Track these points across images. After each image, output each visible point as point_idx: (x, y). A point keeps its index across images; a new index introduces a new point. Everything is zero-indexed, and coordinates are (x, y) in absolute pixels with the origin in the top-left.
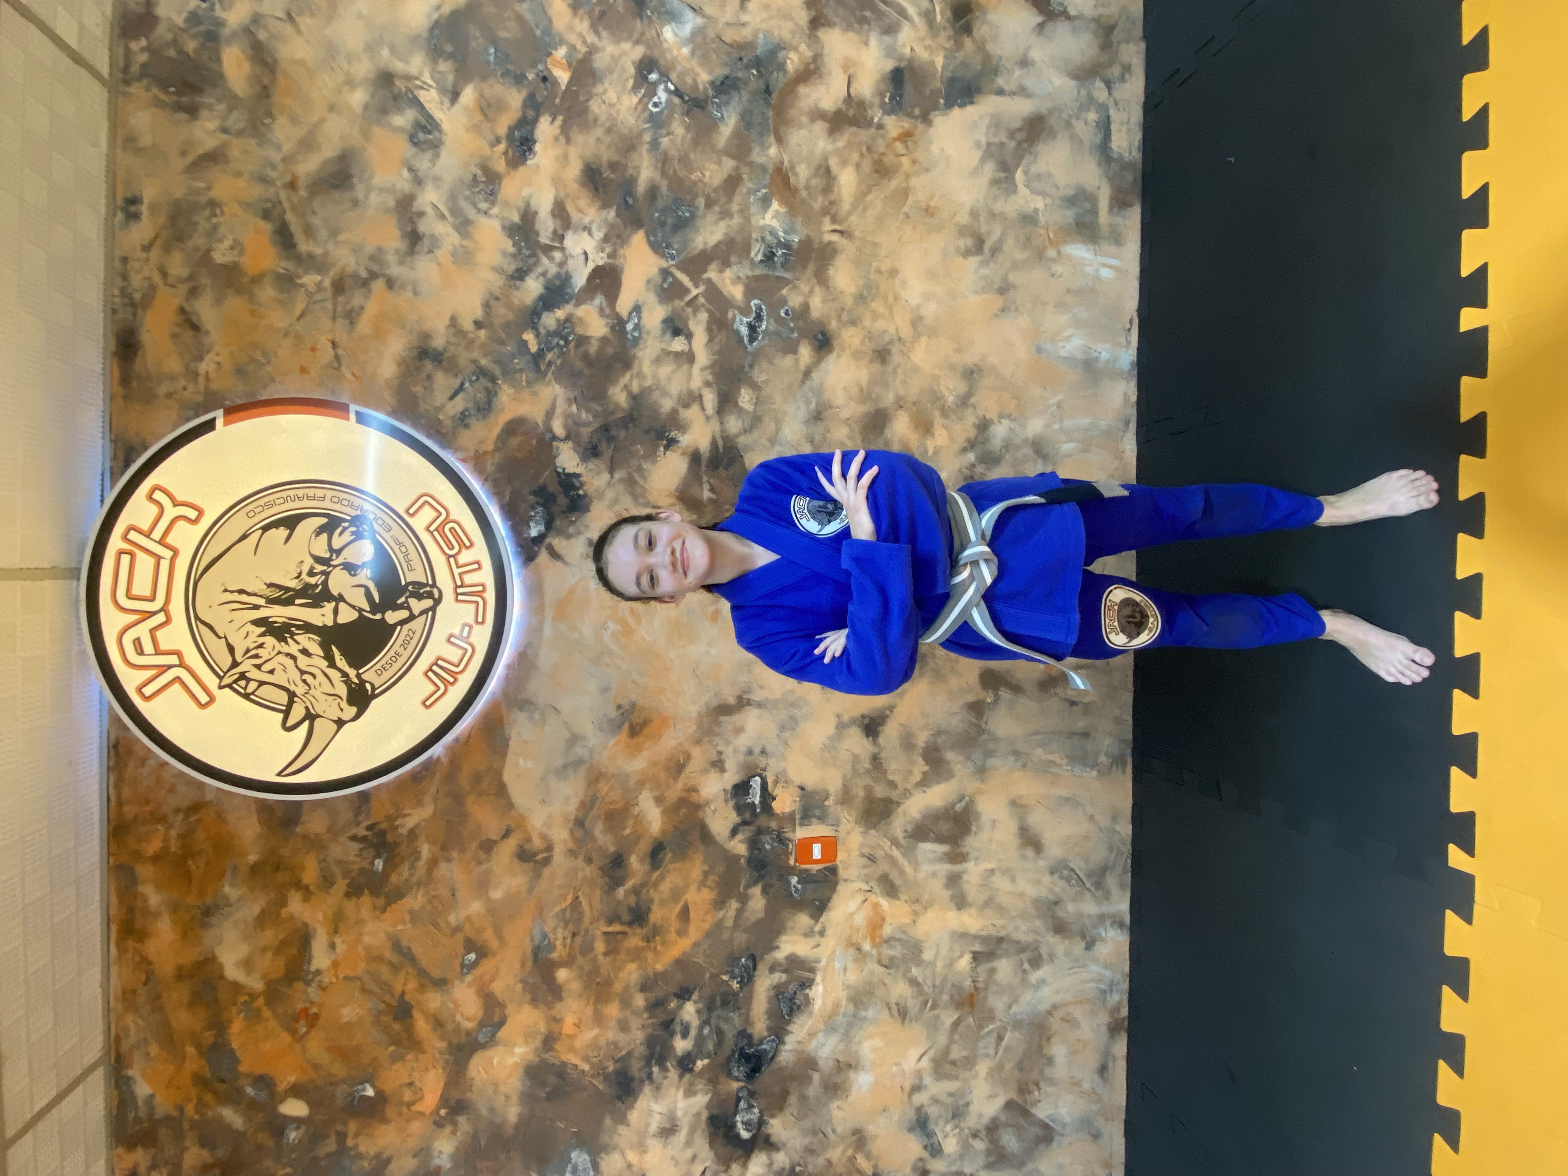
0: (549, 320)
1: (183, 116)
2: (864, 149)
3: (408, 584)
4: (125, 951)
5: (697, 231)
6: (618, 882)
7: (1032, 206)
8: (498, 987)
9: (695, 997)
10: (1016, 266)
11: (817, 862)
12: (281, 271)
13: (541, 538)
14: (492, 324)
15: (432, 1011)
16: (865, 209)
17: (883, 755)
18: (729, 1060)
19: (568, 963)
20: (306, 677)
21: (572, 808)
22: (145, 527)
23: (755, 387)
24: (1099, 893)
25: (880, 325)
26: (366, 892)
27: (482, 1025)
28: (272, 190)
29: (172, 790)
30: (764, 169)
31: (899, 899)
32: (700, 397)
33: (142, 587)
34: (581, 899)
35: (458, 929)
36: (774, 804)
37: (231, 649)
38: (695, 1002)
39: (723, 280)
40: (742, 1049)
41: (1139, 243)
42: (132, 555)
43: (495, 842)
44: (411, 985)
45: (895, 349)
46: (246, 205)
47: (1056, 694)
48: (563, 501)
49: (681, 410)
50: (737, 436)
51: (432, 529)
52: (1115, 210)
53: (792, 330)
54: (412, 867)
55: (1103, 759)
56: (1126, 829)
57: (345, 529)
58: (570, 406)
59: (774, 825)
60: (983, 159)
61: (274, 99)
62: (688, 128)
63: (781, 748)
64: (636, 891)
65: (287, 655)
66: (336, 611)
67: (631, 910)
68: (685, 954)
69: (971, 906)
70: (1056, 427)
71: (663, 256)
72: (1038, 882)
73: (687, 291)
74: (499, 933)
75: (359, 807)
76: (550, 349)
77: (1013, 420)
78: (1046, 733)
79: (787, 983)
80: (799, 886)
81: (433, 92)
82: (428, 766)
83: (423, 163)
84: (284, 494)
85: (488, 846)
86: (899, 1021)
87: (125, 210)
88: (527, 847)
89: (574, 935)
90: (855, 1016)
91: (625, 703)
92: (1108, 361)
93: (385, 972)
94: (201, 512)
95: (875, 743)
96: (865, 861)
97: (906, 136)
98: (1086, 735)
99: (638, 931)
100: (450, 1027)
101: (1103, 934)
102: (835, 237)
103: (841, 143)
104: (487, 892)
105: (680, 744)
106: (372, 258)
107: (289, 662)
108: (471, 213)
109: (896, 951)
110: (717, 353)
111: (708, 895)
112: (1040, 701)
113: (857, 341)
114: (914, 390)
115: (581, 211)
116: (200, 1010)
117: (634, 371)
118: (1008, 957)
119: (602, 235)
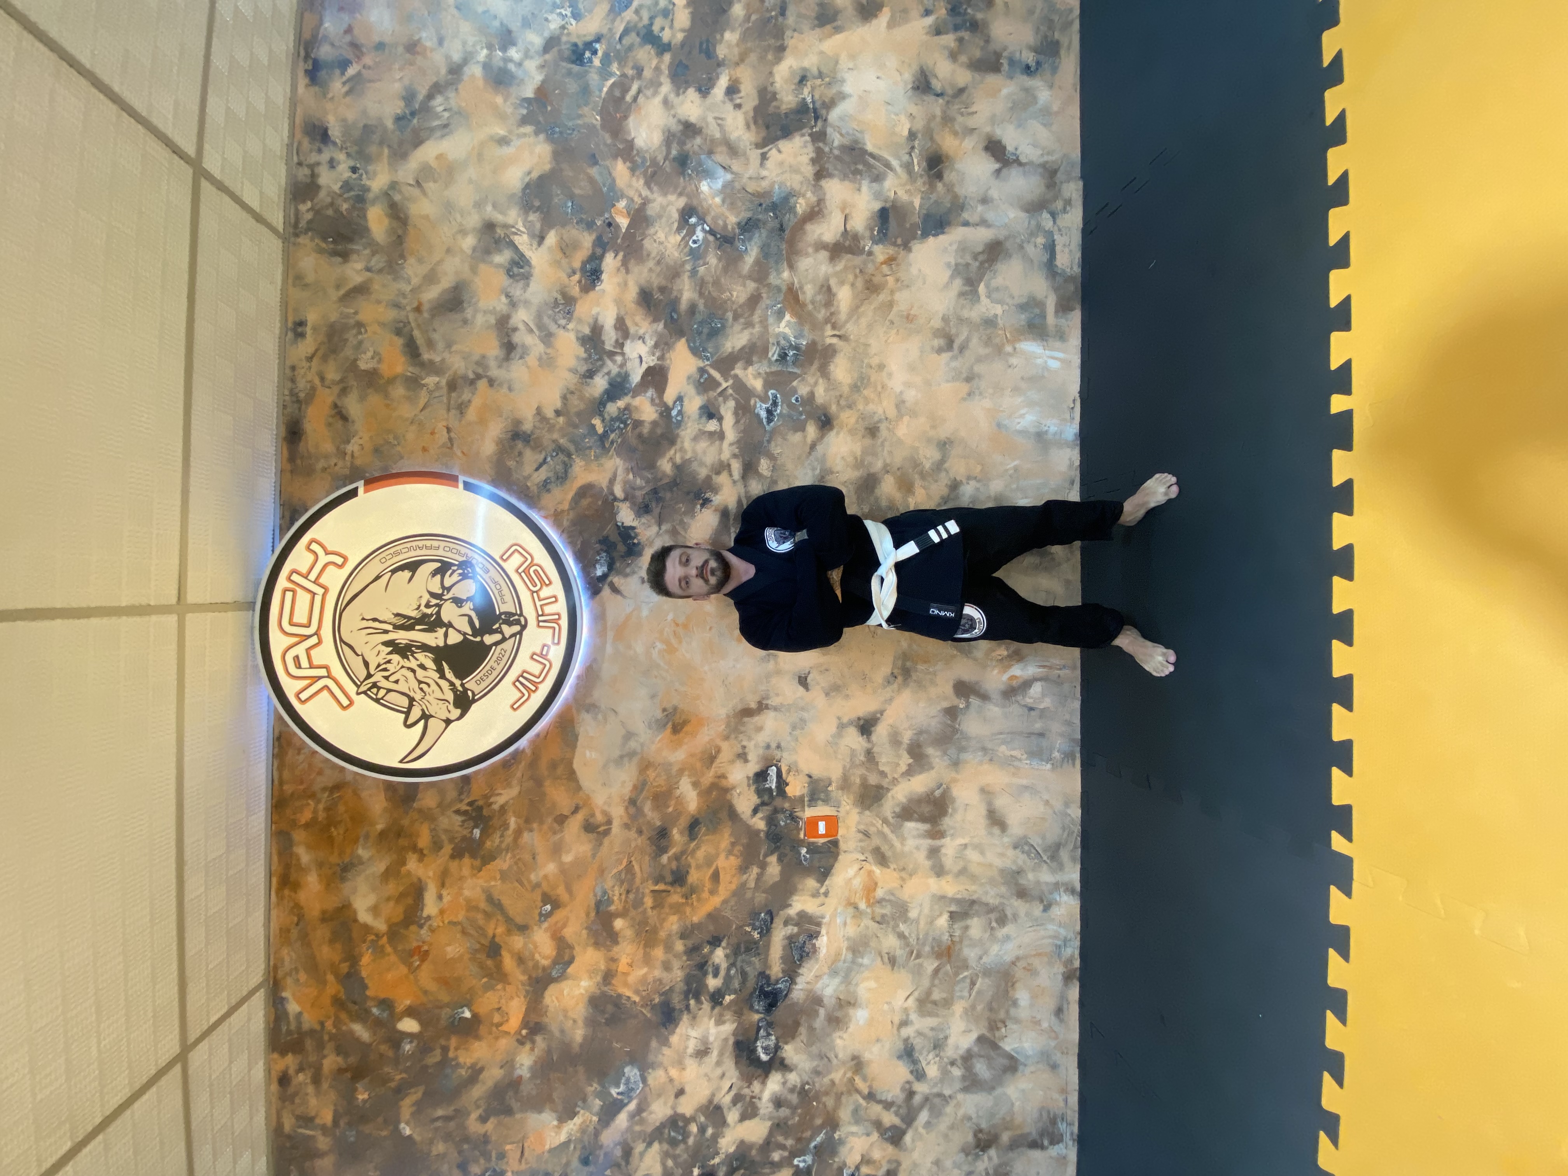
0: (612, 409)
1: (339, 259)
2: (858, 271)
3: (501, 614)
4: (283, 898)
5: (727, 337)
6: (662, 850)
7: (993, 312)
8: (569, 933)
9: (724, 944)
10: (979, 360)
11: (822, 836)
12: (409, 374)
13: (605, 576)
14: (568, 412)
15: (516, 951)
16: (858, 318)
17: (875, 750)
18: (751, 994)
19: (623, 914)
20: (423, 686)
21: (627, 790)
22: (304, 571)
23: (772, 457)
24: (1054, 865)
25: (871, 407)
26: (467, 855)
27: (555, 962)
28: (403, 313)
29: (320, 773)
30: (778, 289)
31: (888, 867)
32: (729, 465)
33: (301, 616)
34: (634, 863)
35: (538, 885)
36: (788, 789)
37: (366, 664)
38: (724, 948)
39: (747, 375)
40: (762, 986)
41: (1080, 340)
42: (294, 592)
43: (566, 817)
44: (500, 930)
45: (883, 427)
46: (384, 325)
47: (1017, 701)
48: (621, 548)
49: (714, 477)
52: (1060, 314)
53: (801, 414)
54: (502, 836)
55: (1056, 754)
56: (1076, 812)
57: (454, 571)
58: (627, 474)
59: (787, 805)
60: (952, 277)
61: (406, 245)
62: (720, 259)
63: (793, 744)
64: (677, 858)
65: (409, 668)
66: (446, 635)
67: (673, 872)
68: (716, 909)
69: (947, 873)
70: (1014, 486)
71: (700, 357)
72: (1003, 855)
73: (719, 384)
74: (569, 889)
75: (463, 788)
76: (613, 431)
77: (979, 481)
78: (1009, 733)
79: (798, 935)
80: (808, 856)
81: (525, 237)
82: (515, 755)
83: (517, 291)
84: (408, 545)
85: (561, 820)
86: (889, 967)
87: (294, 330)
88: (591, 820)
89: (628, 892)
90: (853, 962)
91: (669, 706)
92: (1055, 434)
93: (480, 919)
94: (346, 559)
95: (869, 740)
96: (861, 836)
97: (890, 261)
98: (1041, 735)
99: (679, 890)
100: (530, 964)
101: (1058, 899)
102: (835, 341)
103: (840, 266)
104: (560, 856)
105: (712, 740)
106: (478, 363)
107: (410, 675)
108: (553, 328)
109: (887, 910)
110: (742, 432)
111: (734, 861)
112: (1004, 706)
113: (853, 420)
114: (898, 458)
115: (637, 325)
116: (338, 946)
117: (678, 446)
118: (979, 916)
119: (653, 343)
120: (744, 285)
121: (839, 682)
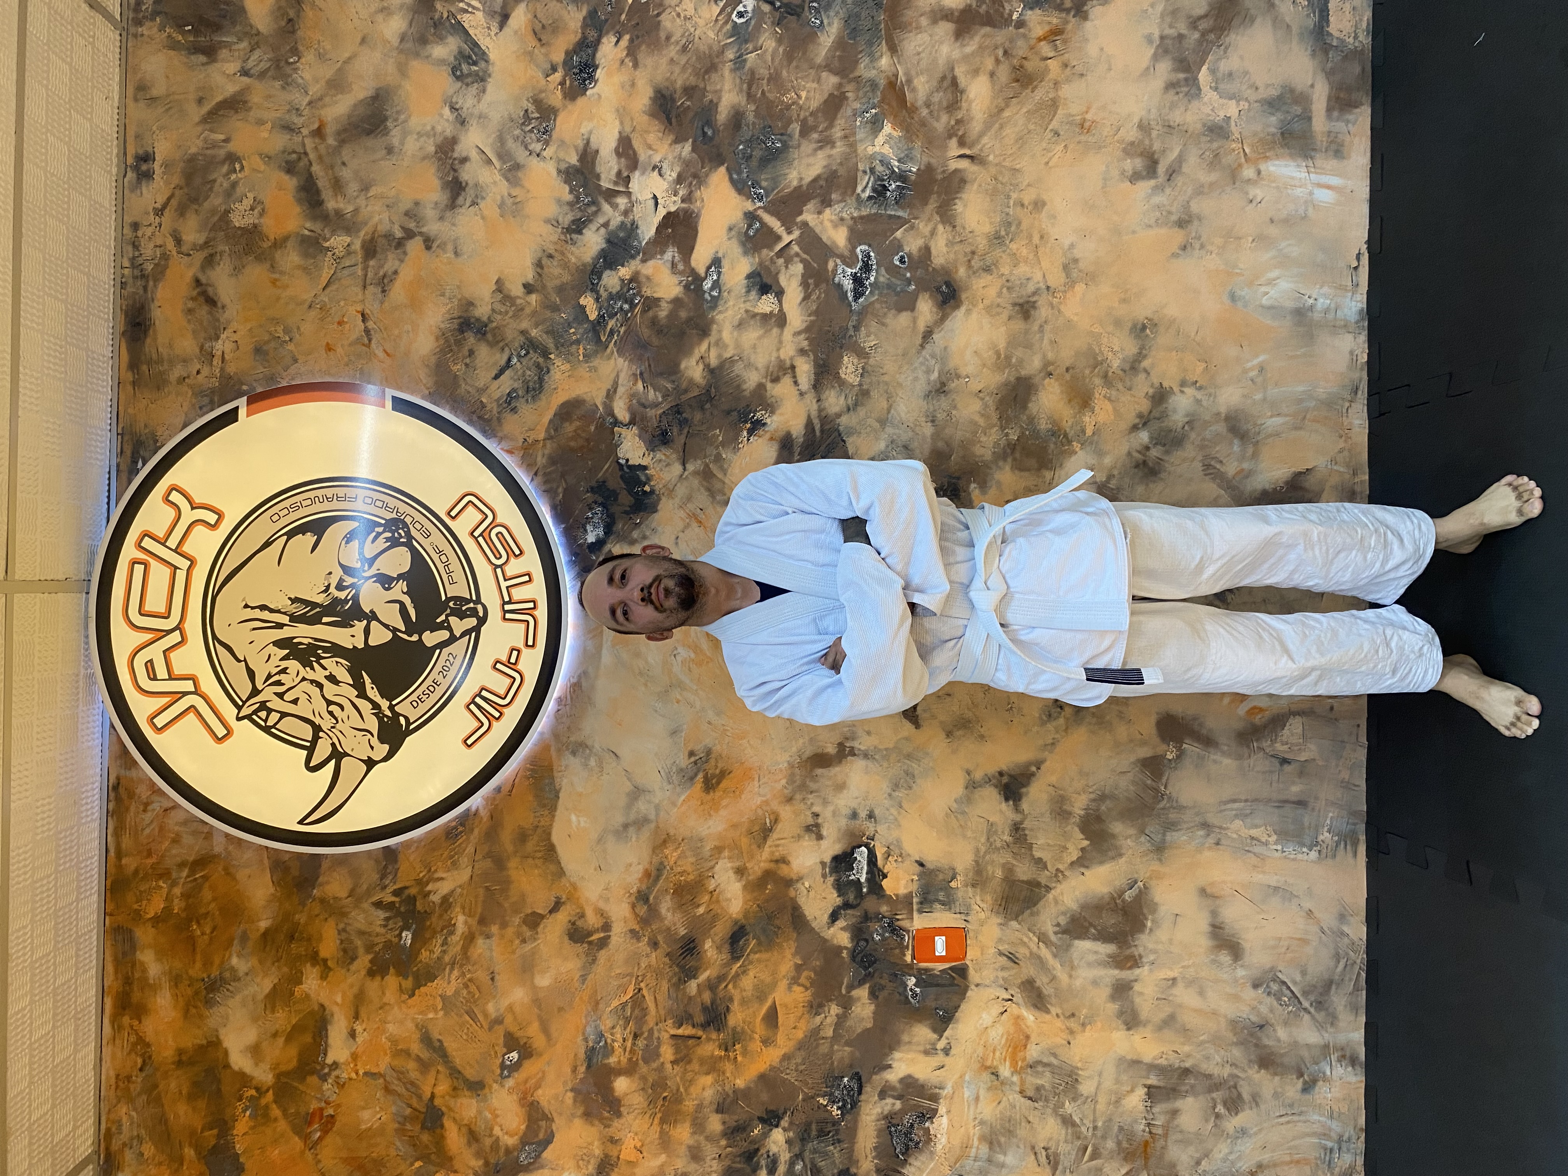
0: (611, 280)
1: (202, 58)
2: (1000, 53)
3: (448, 599)
4: (120, 1028)
5: (790, 164)
6: (690, 973)
7: (1222, 115)
8: (544, 1096)
9: (785, 1123)
10: (1200, 191)
11: (941, 959)
12: (306, 232)
13: (600, 544)
14: (544, 287)
15: (465, 1122)
16: (1001, 127)
17: (1027, 824)
19: (629, 1070)
20: (332, 708)
21: (634, 878)
22: (161, 534)
23: (861, 353)
24: (1320, 1016)
25: (1023, 270)
26: (392, 970)
27: (524, 1141)
28: (298, 139)
29: (176, 840)
30: (873, 85)
31: (1048, 1012)
32: (793, 367)
33: (156, 601)
34: (645, 992)
35: (499, 1021)
36: (885, 883)
37: (251, 674)
38: (785, 1130)
39: (821, 223)
41: (1369, 154)
42: (146, 565)
43: (542, 917)
44: (443, 1088)
45: (1042, 301)
46: (267, 158)
47: (1261, 749)
48: (626, 499)
49: (769, 385)
50: (839, 415)
51: (476, 534)
52: (1336, 114)
53: (909, 282)
54: (445, 943)
55: (1325, 836)
56: (1358, 931)
58: (635, 384)
59: (884, 909)
60: (1156, 58)
61: (299, 33)
62: (780, 41)
63: (894, 811)
64: (712, 986)
65: (312, 682)
66: (367, 632)
67: (705, 1009)
68: (772, 1068)
69: (1144, 1024)
70: (1258, 396)
71: (749, 196)
72: (1236, 998)
73: (779, 238)
74: (545, 1030)
75: (385, 867)
76: (612, 316)
77: (1199, 389)
78: (1246, 801)
79: (903, 1112)
80: (918, 990)
81: (480, 15)
82: (465, 820)
83: (467, 101)
84: (311, 494)
85: (534, 921)
86: (1048, 1171)
87: (136, 168)
88: (579, 923)
89: (636, 1036)
90: (989, 1161)
91: (699, 748)
92: (1326, 311)
93: (412, 1070)
94: (220, 516)
95: (1017, 809)
96: (1003, 960)
97: (1054, 34)
98: (1301, 803)
99: (714, 1036)
100: (488, 1142)
101: (1328, 1073)
102: (964, 164)
103: (971, 46)
104: (532, 977)
105: (767, 803)
106: (407, 214)
107: (315, 691)
108: (521, 155)
109: (1045, 1080)
110: (816, 313)
111: (801, 995)
112: (1239, 757)
113: (992, 292)
114: (1066, 355)
115: (650, 147)
116: (202, 1104)
117: (712, 339)
118: (1195, 1095)
119: (674, 175)
120: (819, 80)
121: (969, 715)
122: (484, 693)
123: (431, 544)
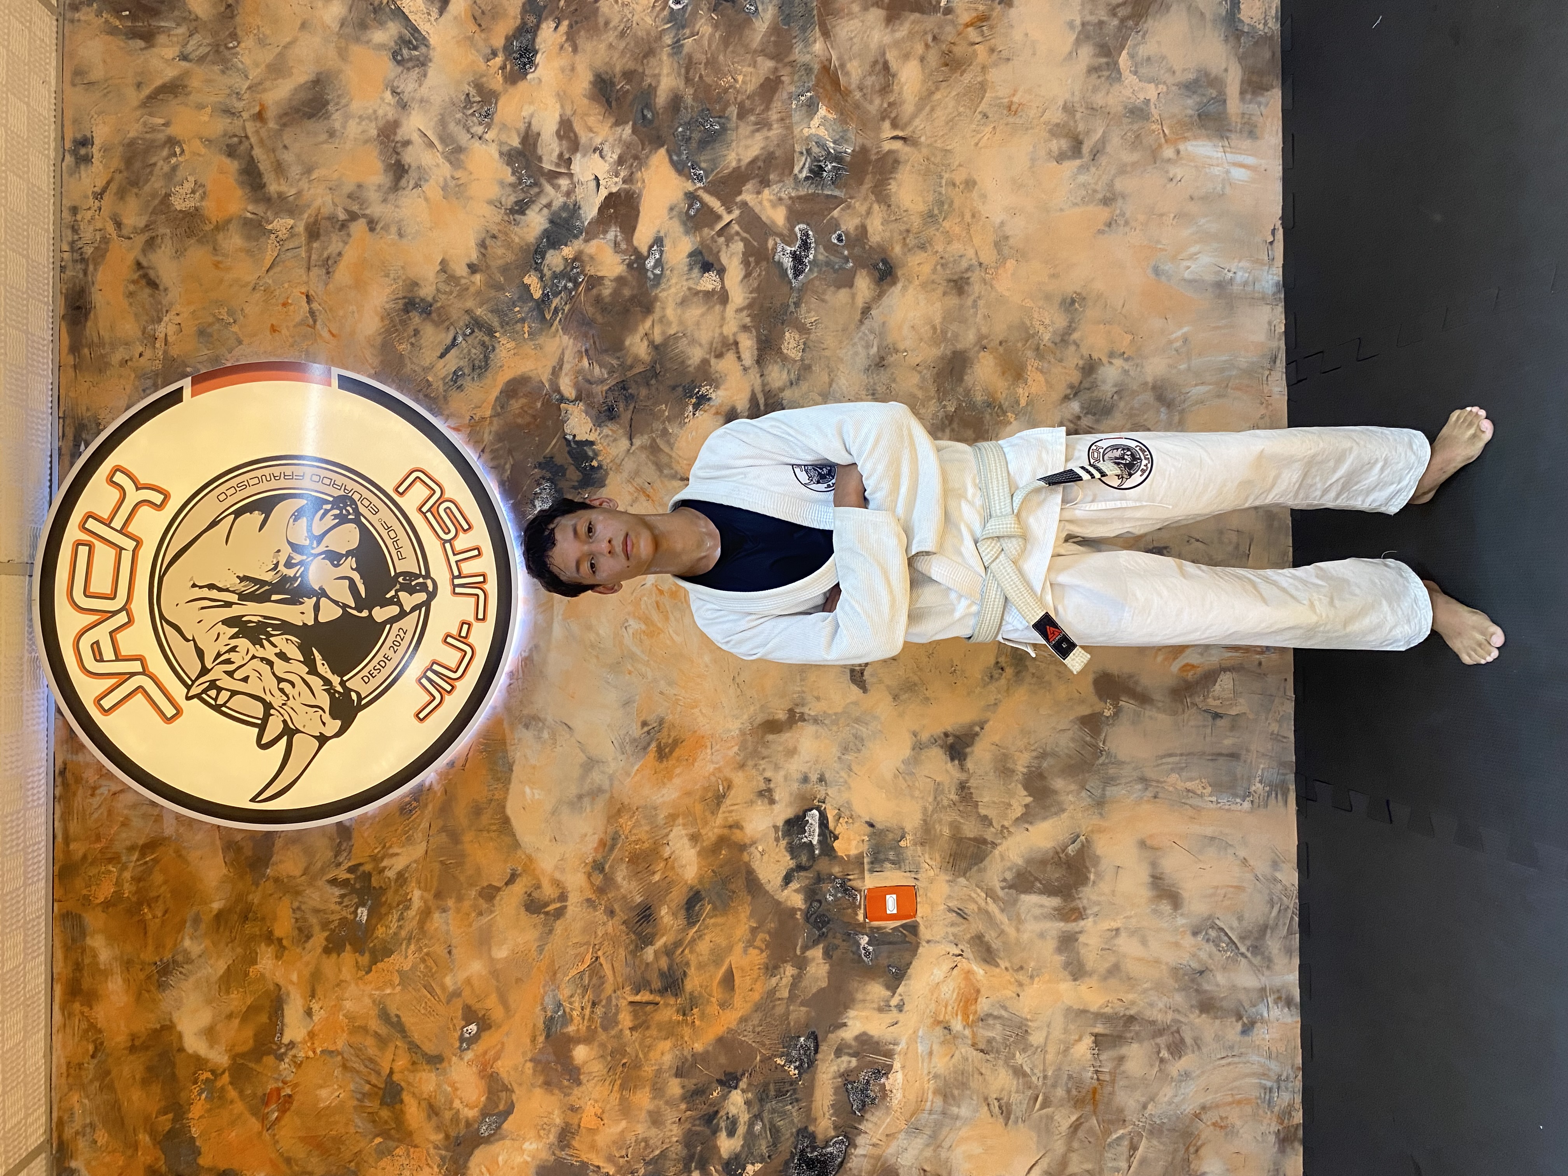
0: (555, 260)
1: (141, 44)
2: (930, 38)
3: (398, 575)
4: (71, 1015)
5: (729, 145)
6: (648, 940)
7: (1142, 96)
8: (504, 1067)
9: (743, 1084)
10: (1122, 170)
11: (892, 917)
12: (249, 215)
14: (488, 267)
15: (425, 1096)
16: (932, 110)
17: (972, 783)
18: (786, 1163)
19: (588, 1039)
20: (283, 685)
21: (589, 848)
22: (105, 515)
23: (802, 329)
24: (1257, 961)
25: (956, 247)
26: (348, 947)
27: (484, 1114)
28: (238, 123)
29: (124, 824)
30: (808, 69)
31: (997, 965)
32: (736, 343)
33: (101, 583)
34: (602, 960)
35: (457, 994)
36: (836, 845)
37: (200, 653)
38: (743, 1091)
39: (761, 203)
40: (803, 1151)
41: (1281, 135)
43: (498, 889)
44: (402, 1062)
45: (975, 277)
46: (209, 142)
47: (1194, 704)
48: (573, 474)
49: (713, 361)
50: (782, 390)
51: (424, 509)
52: (1248, 96)
53: (846, 260)
54: (401, 918)
55: (1257, 787)
56: (1290, 877)
57: (327, 512)
58: (580, 361)
59: (836, 870)
60: (1078, 42)
61: (238, 19)
62: (716, 26)
63: (843, 774)
64: (669, 952)
66: (317, 608)
67: (662, 974)
68: (730, 1030)
69: (1090, 974)
70: (1183, 367)
71: (689, 177)
72: (1177, 945)
73: (719, 218)
74: (504, 1001)
75: (340, 844)
76: (556, 294)
77: (1127, 360)
78: (1181, 755)
79: (858, 1069)
80: (871, 948)
81: (419, 1)
82: (419, 794)
83: (408, 84)
85: (490, 894)
86: (1001, 1120)
87: (74, 152)
88: (535, 895)
89: (594, 1004)
90: (944, 1113)
91: (652, 718)
92: (1245, 284)
93: (370, 1047)
94: (167, 496)
95: (962, 768)
96: (952, 917)
97: (981, 21)
98: (1234, 756)
99: (672, 1001)
100: (448, 1115)
101: (1265, 1014)
102: (897, 145)
103: (902, 31)
104: (490, 949)
105: (719, 769)
106: (350, 196)
108: (463, 138)
109: (995, 1032)
110: (758, 290)
111: (757, 957)
112: (1175, 713)
113: (927, 269)
114: (999, 329)
115: (591, 130)
116: (156, 1089)
117: (657, 315)
118: (1141, 1041)
119: (615, 157)
120: (754, 64)
121: (915, 679)
122: (435, 667)
123: (380, 520)
